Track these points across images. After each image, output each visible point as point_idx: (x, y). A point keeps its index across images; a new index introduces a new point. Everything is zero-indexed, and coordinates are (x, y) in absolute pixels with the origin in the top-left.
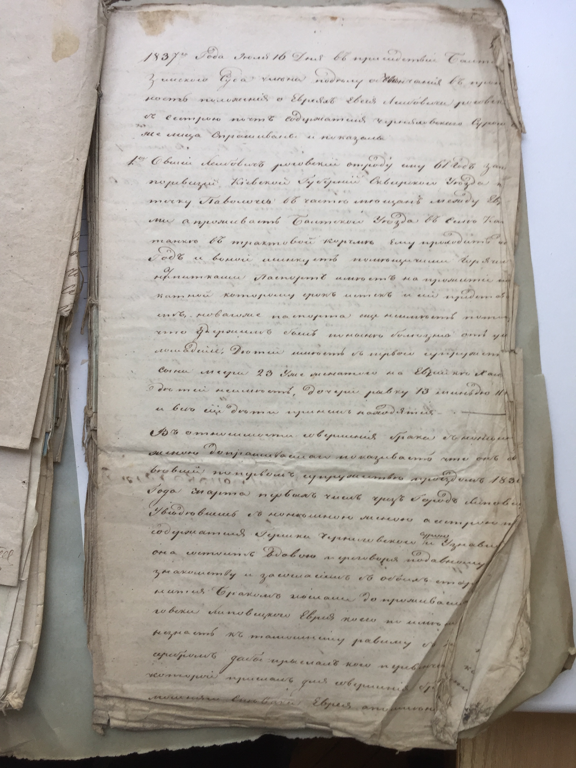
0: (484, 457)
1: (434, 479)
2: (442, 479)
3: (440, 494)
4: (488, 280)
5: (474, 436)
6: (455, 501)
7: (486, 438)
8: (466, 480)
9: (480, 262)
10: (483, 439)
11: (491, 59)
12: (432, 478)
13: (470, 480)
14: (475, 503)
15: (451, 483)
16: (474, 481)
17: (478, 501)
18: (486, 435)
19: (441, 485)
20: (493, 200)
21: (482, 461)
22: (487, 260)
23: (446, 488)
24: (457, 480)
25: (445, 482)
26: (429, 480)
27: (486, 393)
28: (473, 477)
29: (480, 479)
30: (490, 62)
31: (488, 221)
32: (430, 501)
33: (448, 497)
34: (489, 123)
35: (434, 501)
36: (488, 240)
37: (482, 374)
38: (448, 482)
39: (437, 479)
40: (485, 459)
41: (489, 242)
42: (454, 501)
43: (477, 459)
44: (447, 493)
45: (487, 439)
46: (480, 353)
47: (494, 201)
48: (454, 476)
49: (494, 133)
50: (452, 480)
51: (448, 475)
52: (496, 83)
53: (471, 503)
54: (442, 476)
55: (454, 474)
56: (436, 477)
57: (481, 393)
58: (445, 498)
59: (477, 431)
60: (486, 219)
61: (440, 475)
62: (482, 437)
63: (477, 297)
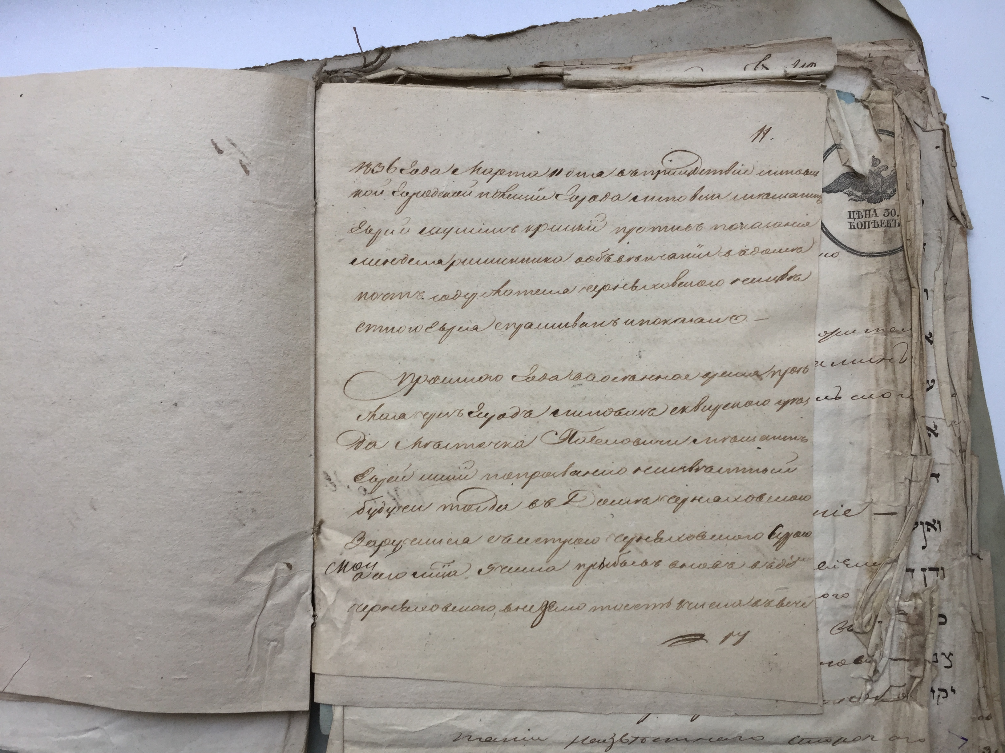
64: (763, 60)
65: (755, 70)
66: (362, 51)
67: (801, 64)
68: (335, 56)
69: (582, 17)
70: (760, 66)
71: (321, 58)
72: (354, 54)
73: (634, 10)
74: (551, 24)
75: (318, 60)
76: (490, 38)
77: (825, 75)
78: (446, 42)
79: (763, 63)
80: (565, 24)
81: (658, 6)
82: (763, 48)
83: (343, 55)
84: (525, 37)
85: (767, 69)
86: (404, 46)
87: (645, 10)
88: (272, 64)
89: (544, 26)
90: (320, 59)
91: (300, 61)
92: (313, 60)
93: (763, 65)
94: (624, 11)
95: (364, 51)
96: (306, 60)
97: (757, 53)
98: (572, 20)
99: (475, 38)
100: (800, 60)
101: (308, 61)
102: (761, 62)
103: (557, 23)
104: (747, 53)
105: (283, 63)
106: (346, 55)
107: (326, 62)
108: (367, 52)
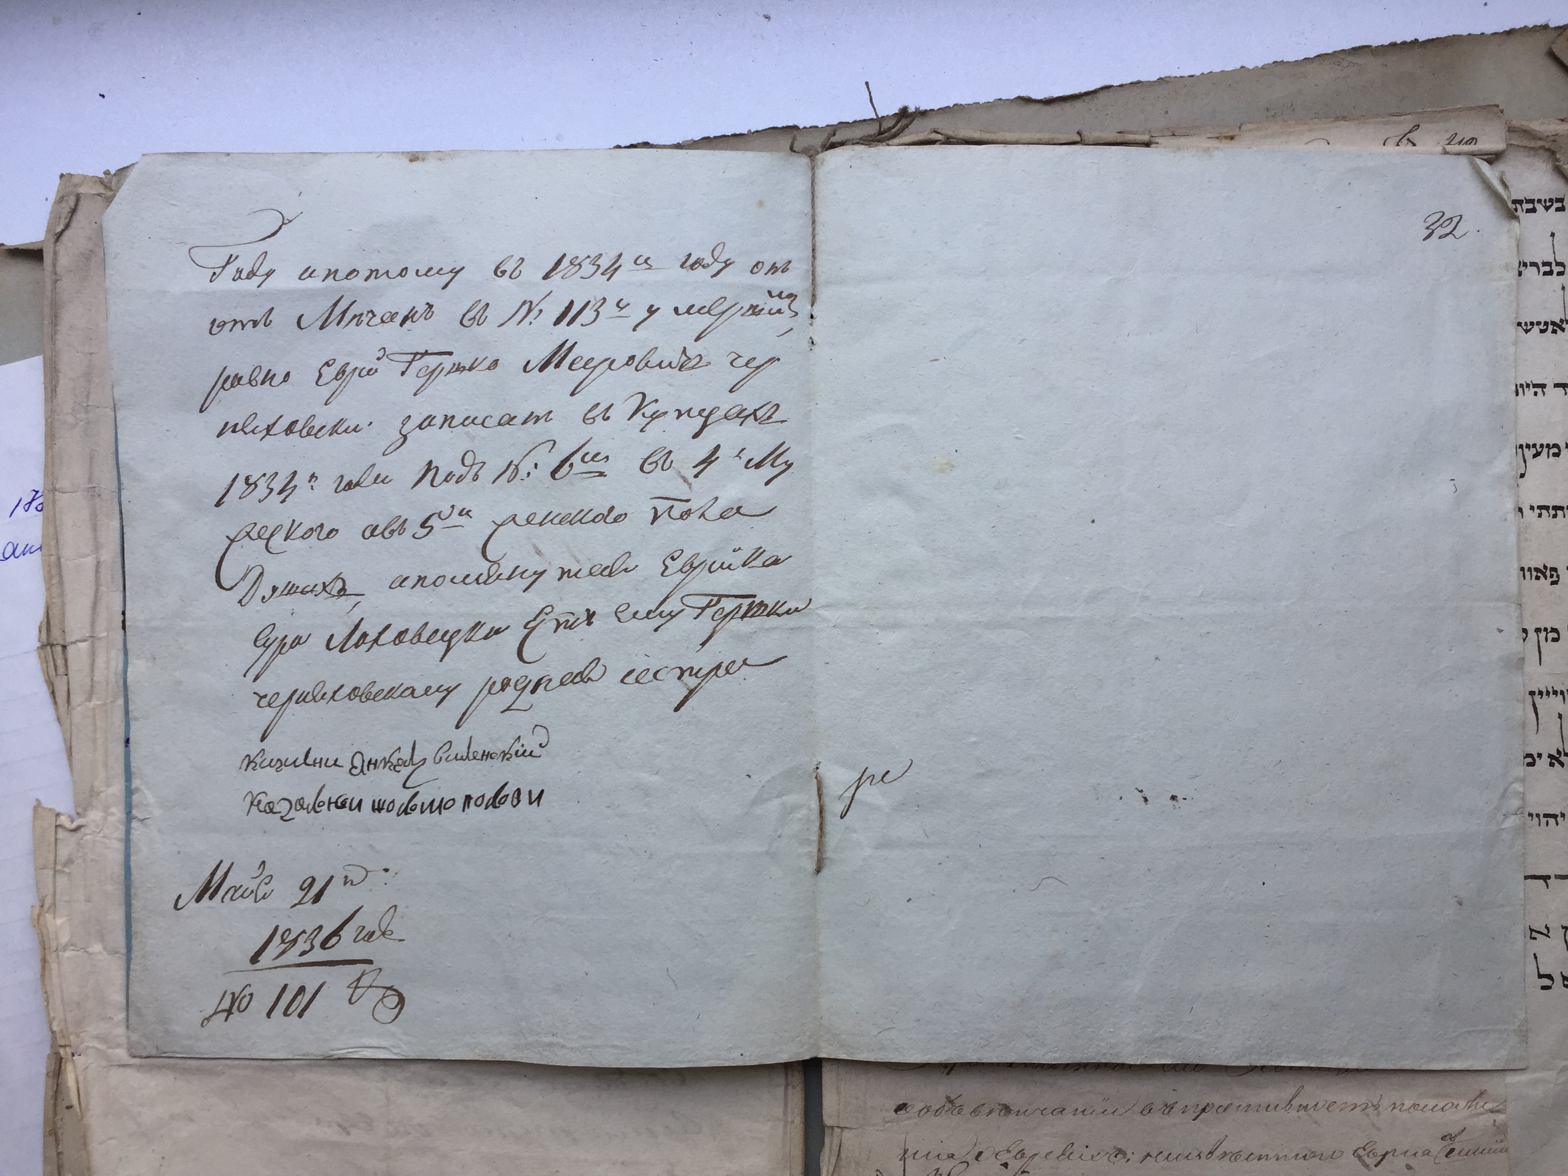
64: (1409, 132)
65: (1398, 145)
67: (1458, 139)
70: (1404, 141)
73: (1242, 67)
77: (1493, 156)
78: (988, 106)
79: (1407, 136)
81: (1275, 62)
82: (1409, 117)
83: (851, 121)
85: (1414, 145)
86: (932, 110)
93: (1408, 140)
97: (1400, 123)
100: (1456, 134)
102: (1406, 135)
104: (1387, 123)
108: (883, 117)
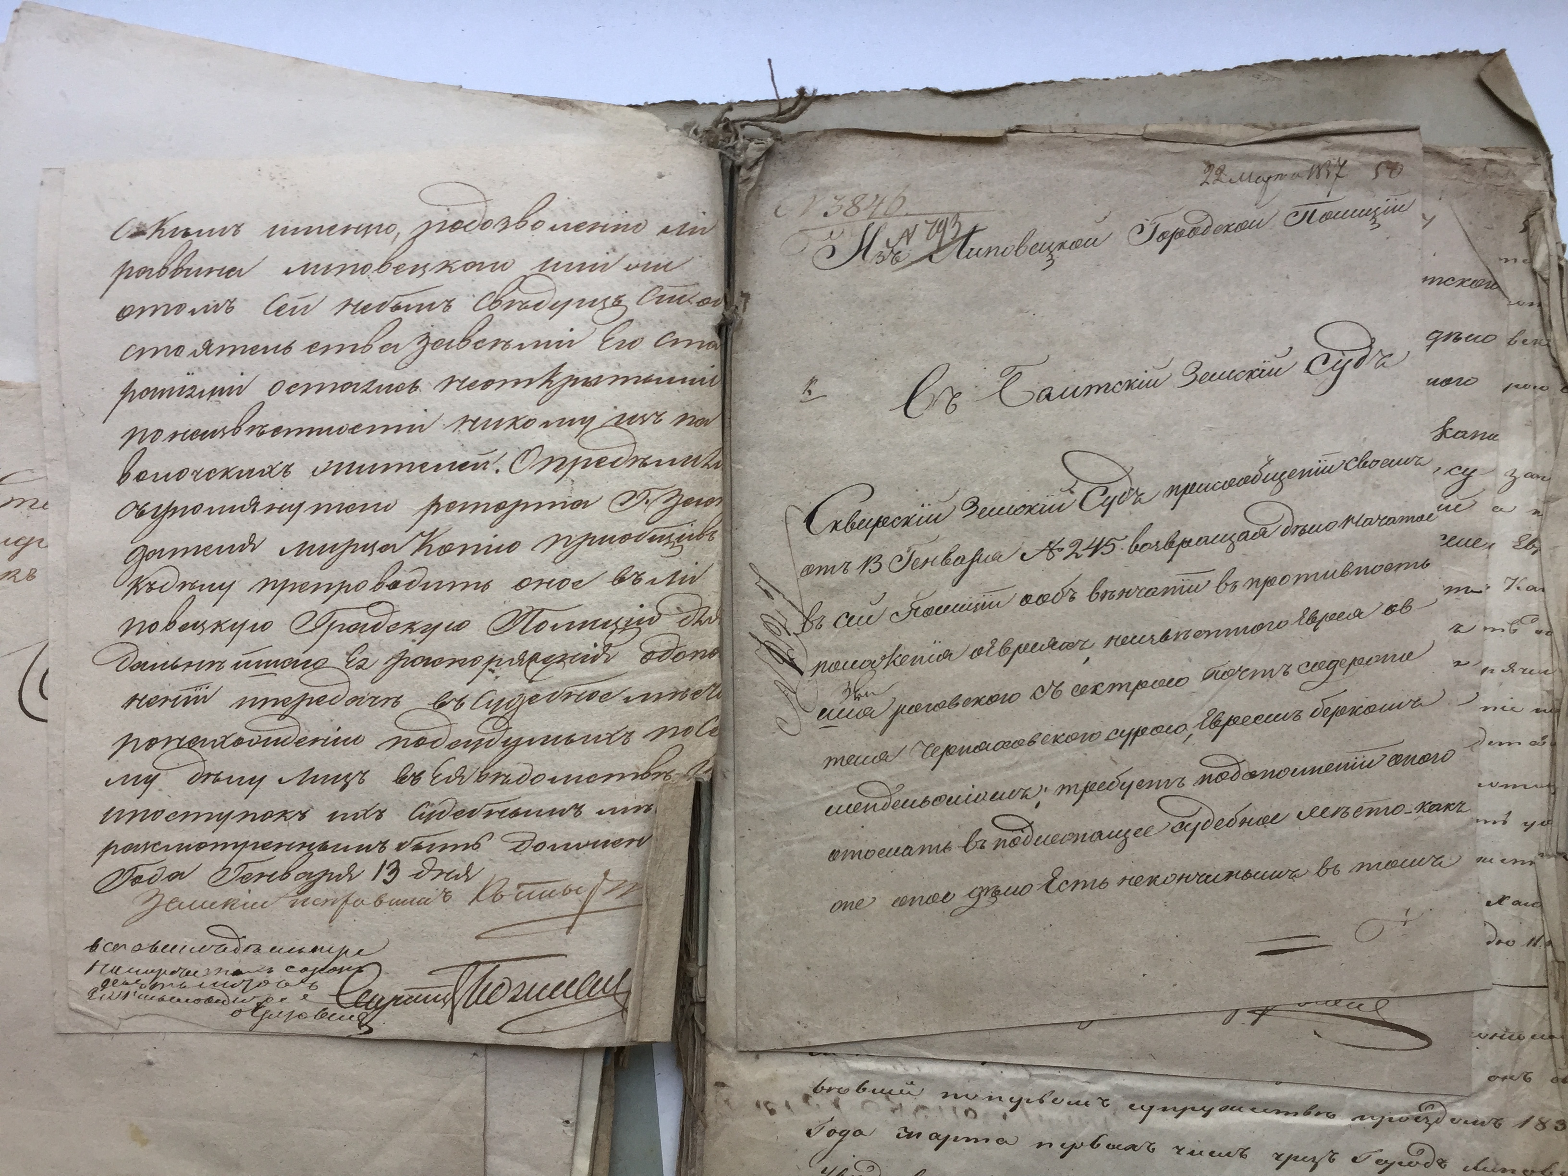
0: (1502, 1075)
1: (1400, 1120)
2: (1416, 1119)
3: (1414, 1149)
4: (1512, 709)
5: (1484, 1030)
6: (1442, 1163)
7: (1508, 1035)
8: (1466, 1122)
9: (1498, 671)
10: (1501, 1037)
11: (1523, 255)
12: (1396, 1117)
13: (1474, 1123)
14: (1484, 1169)
15: (1435, 1127)
16: (1483, 1123)
17: (1490, 1165)
18: (1507, 1030)
19: (1415, 1132)
20: (1524, 544)
21: (1498, 1081)
22: (1511, 668)
23: (1425, 1138)
24: (1447, 1120)
25: (1423, 1125)
26: (1390, 1120)
27: (1507, 943)
28: (1481, 1117)
29: (1494, 1121)
30: (1520, 259)
31: (1514, 588)
32: (1392, 1164)
33: (1428, 1156)
34: (1517, 386)
35: (1400, 1164)
36: (1514, 627)
37: (1500, 902)
38: (1430, 1125)
39: (1408, 1118)
40: (1505, 1078)
41: (1515, 630)
42: (1440, 1165)
43: (1489, 1079)
44: (1427, 1148)
45: (1510, 1038)
46: (1497, 860)
47: (1525, 547)
48: (1441, 1113)
49: (1526, 406)
50: (1436, 1122)
51: (1429, 1111)
52: (1532, 304)
53: (1475, 1168)
54: (1416, 1113)
55: (1442, 1108)
56: (1405, 1115)
57: (1499, 942)
58: (1422, 1159)
59: (1489, 1021)
60: (1510, 582)
61: (1414, 1110)
62: (1500, 1034)
63: (1490, 743)
66: (777, 95)
68: (741, 102)
69: (1087, 76)
71: (722, 101)
72: (767, 101)
74: (1044, 83)
75: (716, 104)
76: (957, 95)
80: (1063, 84)
84: (1006, 98)
87: (1174, 75)
88: (654, 104)
89: (1033, 84)
90: (720, 103)
91: (693, 103)
92: (711, 104)
94: (1145, 73)
95: (781, 98)
96: (700, 103)
98: (1074, 80)
99: (936, 92)
101: (704, 104)
103: (1051, 82)
105: (668, 104)
106: (757, 101)
107: (730, 107)
